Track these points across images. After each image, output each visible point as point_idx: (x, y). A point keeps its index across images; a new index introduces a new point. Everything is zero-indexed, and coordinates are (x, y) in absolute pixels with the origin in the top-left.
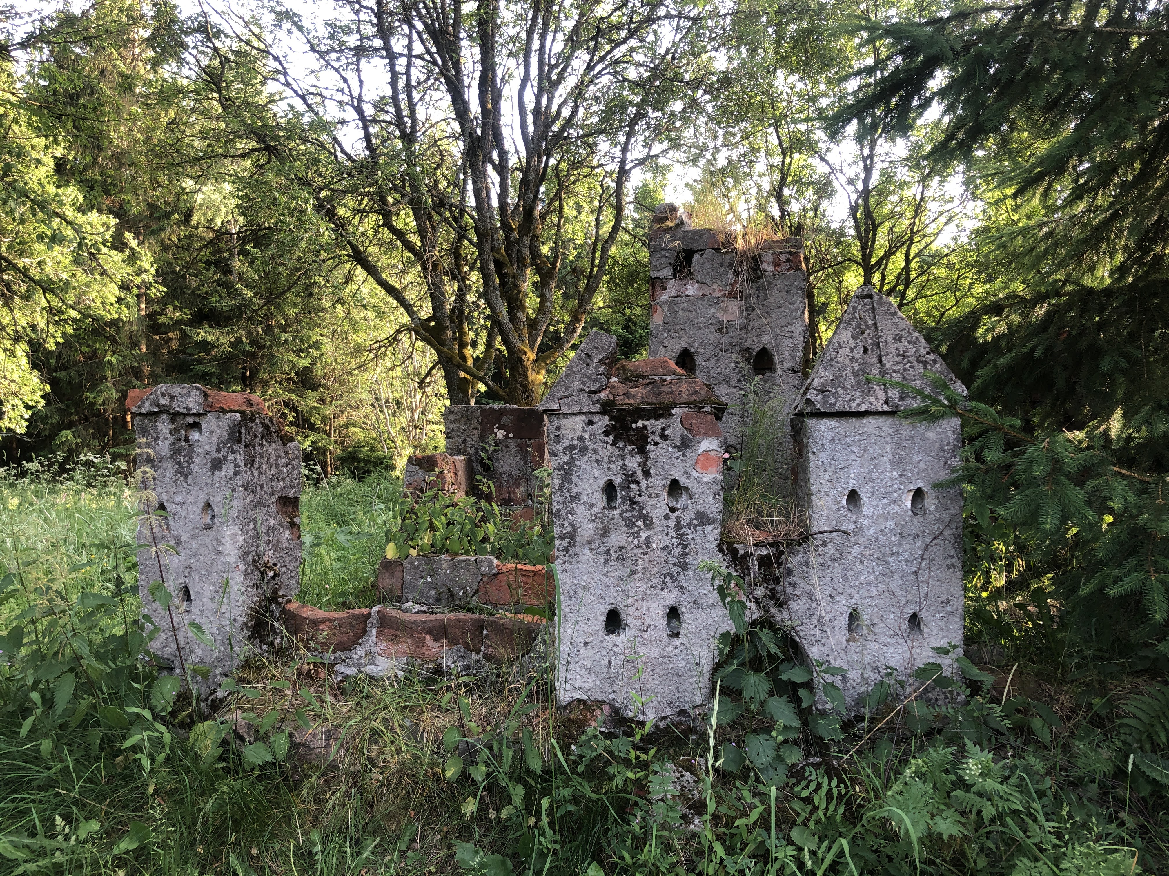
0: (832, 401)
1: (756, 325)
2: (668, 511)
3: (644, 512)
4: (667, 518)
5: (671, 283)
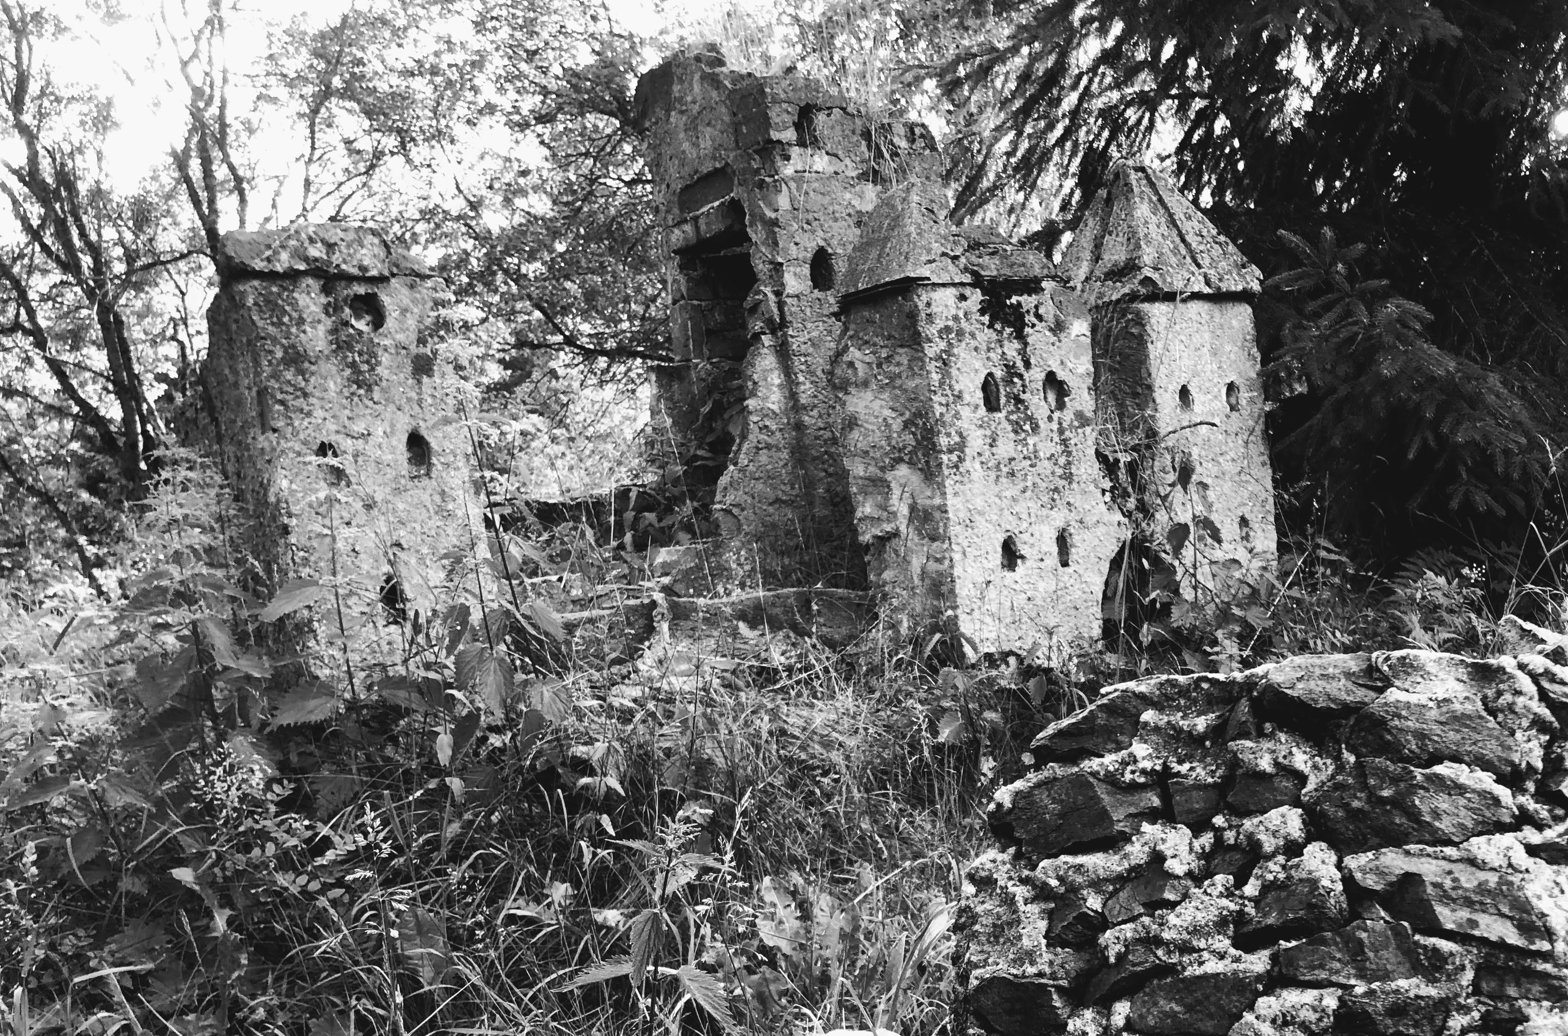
2: (1049, 411)
3: (1029, 413)
4: (1050, 419)
5: (795, 151)
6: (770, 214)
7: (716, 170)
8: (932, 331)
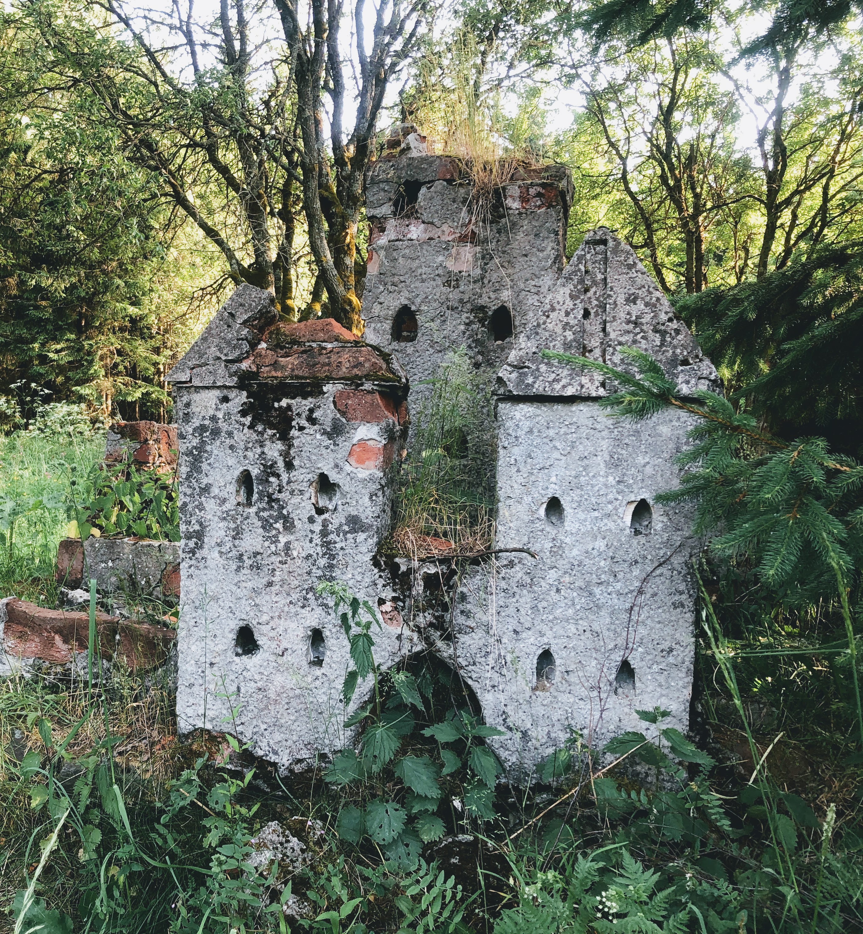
0: (530, 380)
1: (494, 277)
2: (313, 512)
3: (285, 512)
4: (311, 520)
5: (391, 224)
8: (188, 429)
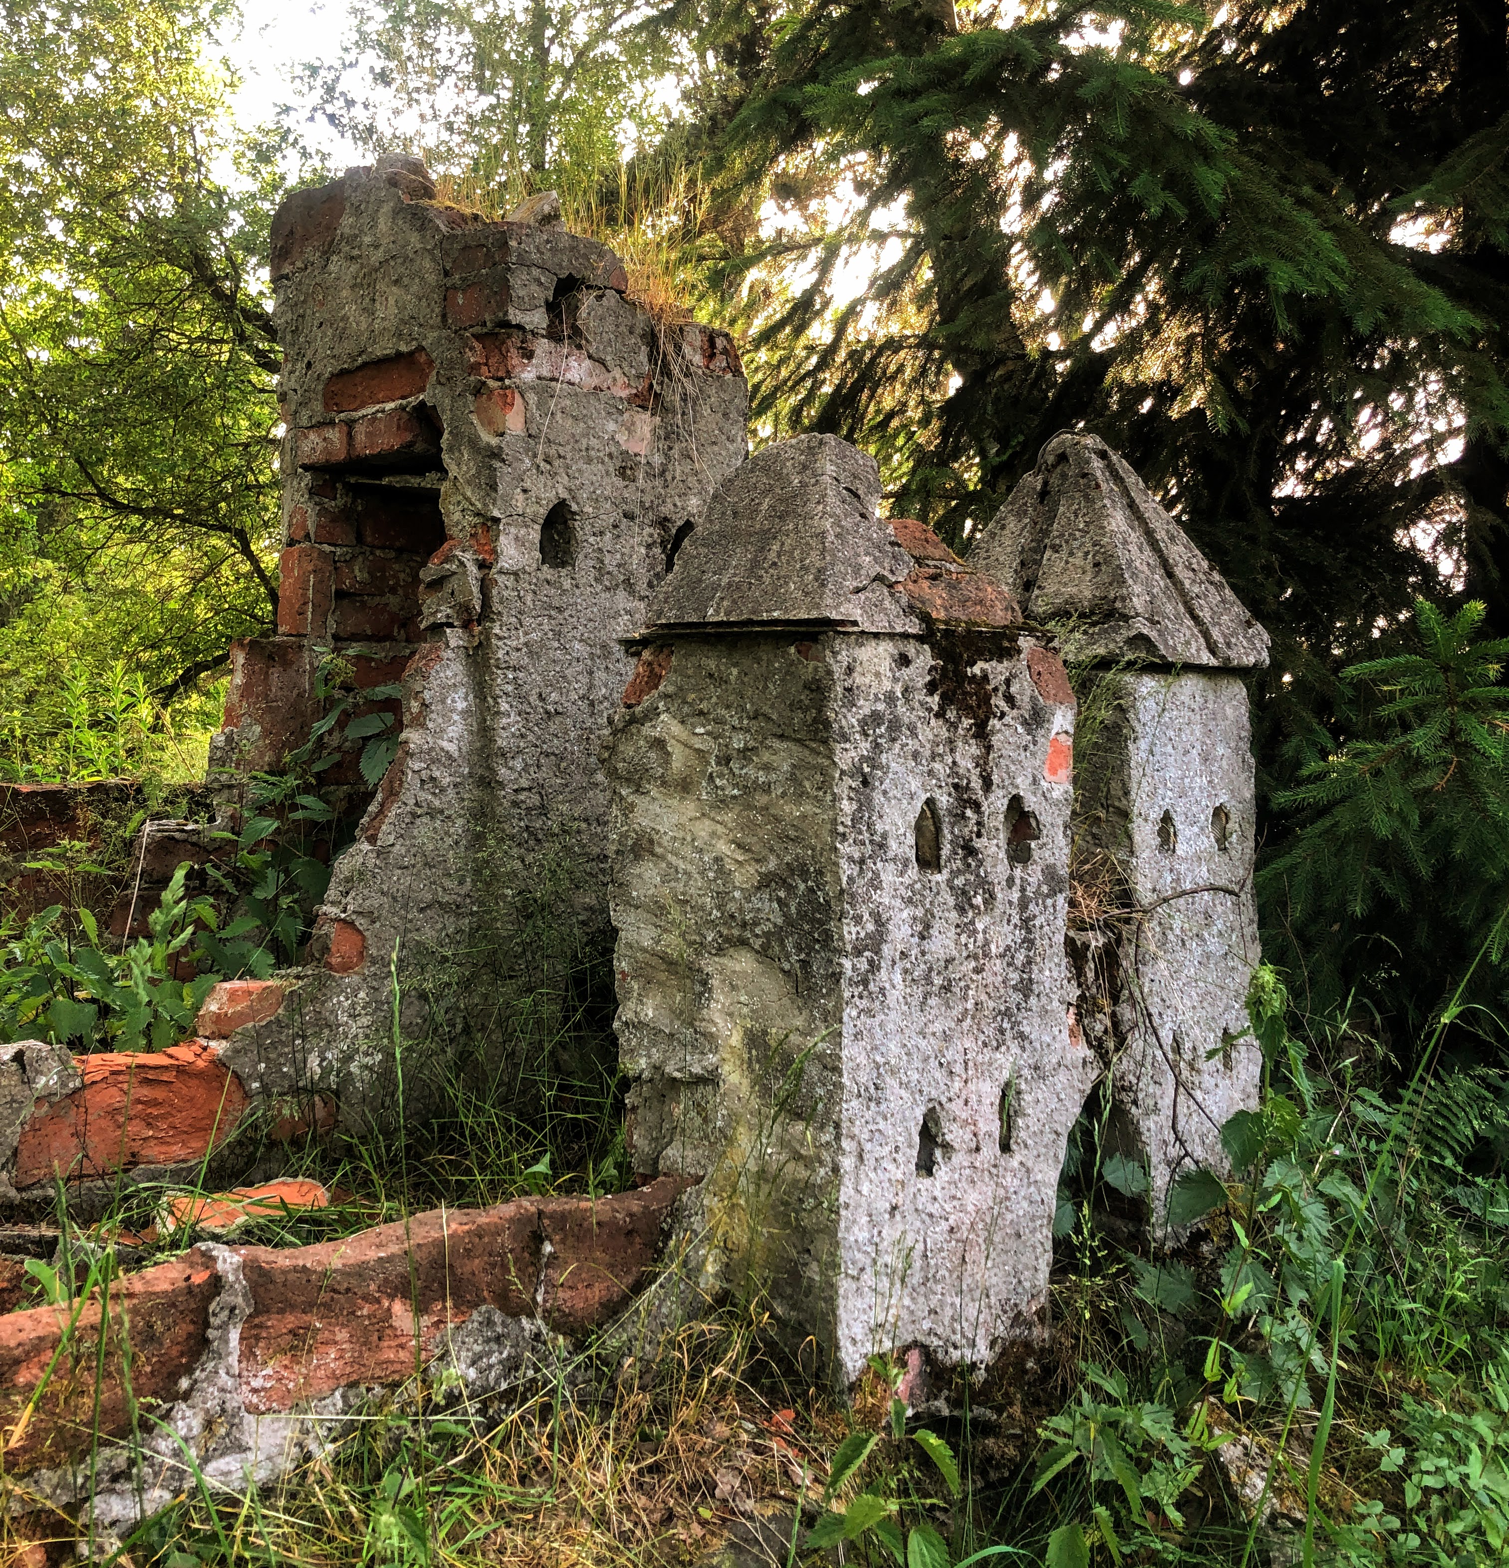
0: (1170, 642)
1: (679, 472)
2: (1009, 868)
3: (983, 873)
4: (1010, 883)
5: (542, 346)
6: (488, 438)
7: (399, 355)
8: (851, 720)
